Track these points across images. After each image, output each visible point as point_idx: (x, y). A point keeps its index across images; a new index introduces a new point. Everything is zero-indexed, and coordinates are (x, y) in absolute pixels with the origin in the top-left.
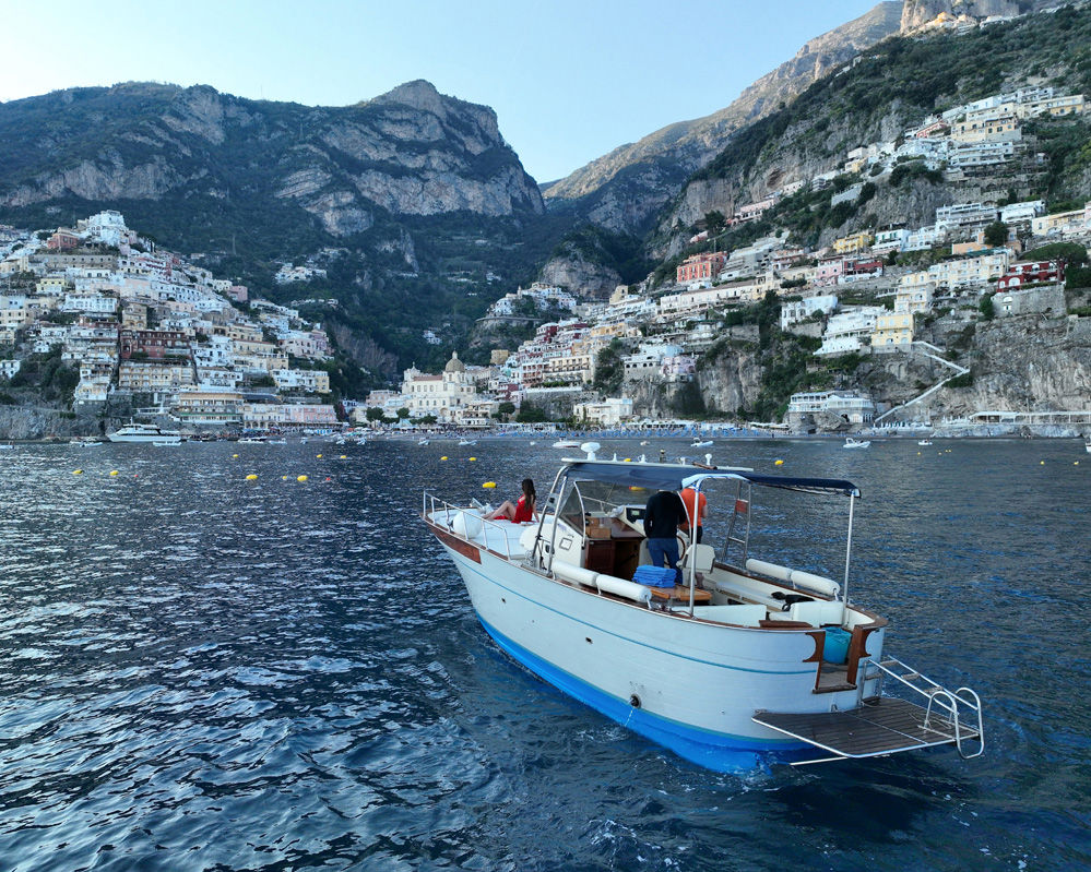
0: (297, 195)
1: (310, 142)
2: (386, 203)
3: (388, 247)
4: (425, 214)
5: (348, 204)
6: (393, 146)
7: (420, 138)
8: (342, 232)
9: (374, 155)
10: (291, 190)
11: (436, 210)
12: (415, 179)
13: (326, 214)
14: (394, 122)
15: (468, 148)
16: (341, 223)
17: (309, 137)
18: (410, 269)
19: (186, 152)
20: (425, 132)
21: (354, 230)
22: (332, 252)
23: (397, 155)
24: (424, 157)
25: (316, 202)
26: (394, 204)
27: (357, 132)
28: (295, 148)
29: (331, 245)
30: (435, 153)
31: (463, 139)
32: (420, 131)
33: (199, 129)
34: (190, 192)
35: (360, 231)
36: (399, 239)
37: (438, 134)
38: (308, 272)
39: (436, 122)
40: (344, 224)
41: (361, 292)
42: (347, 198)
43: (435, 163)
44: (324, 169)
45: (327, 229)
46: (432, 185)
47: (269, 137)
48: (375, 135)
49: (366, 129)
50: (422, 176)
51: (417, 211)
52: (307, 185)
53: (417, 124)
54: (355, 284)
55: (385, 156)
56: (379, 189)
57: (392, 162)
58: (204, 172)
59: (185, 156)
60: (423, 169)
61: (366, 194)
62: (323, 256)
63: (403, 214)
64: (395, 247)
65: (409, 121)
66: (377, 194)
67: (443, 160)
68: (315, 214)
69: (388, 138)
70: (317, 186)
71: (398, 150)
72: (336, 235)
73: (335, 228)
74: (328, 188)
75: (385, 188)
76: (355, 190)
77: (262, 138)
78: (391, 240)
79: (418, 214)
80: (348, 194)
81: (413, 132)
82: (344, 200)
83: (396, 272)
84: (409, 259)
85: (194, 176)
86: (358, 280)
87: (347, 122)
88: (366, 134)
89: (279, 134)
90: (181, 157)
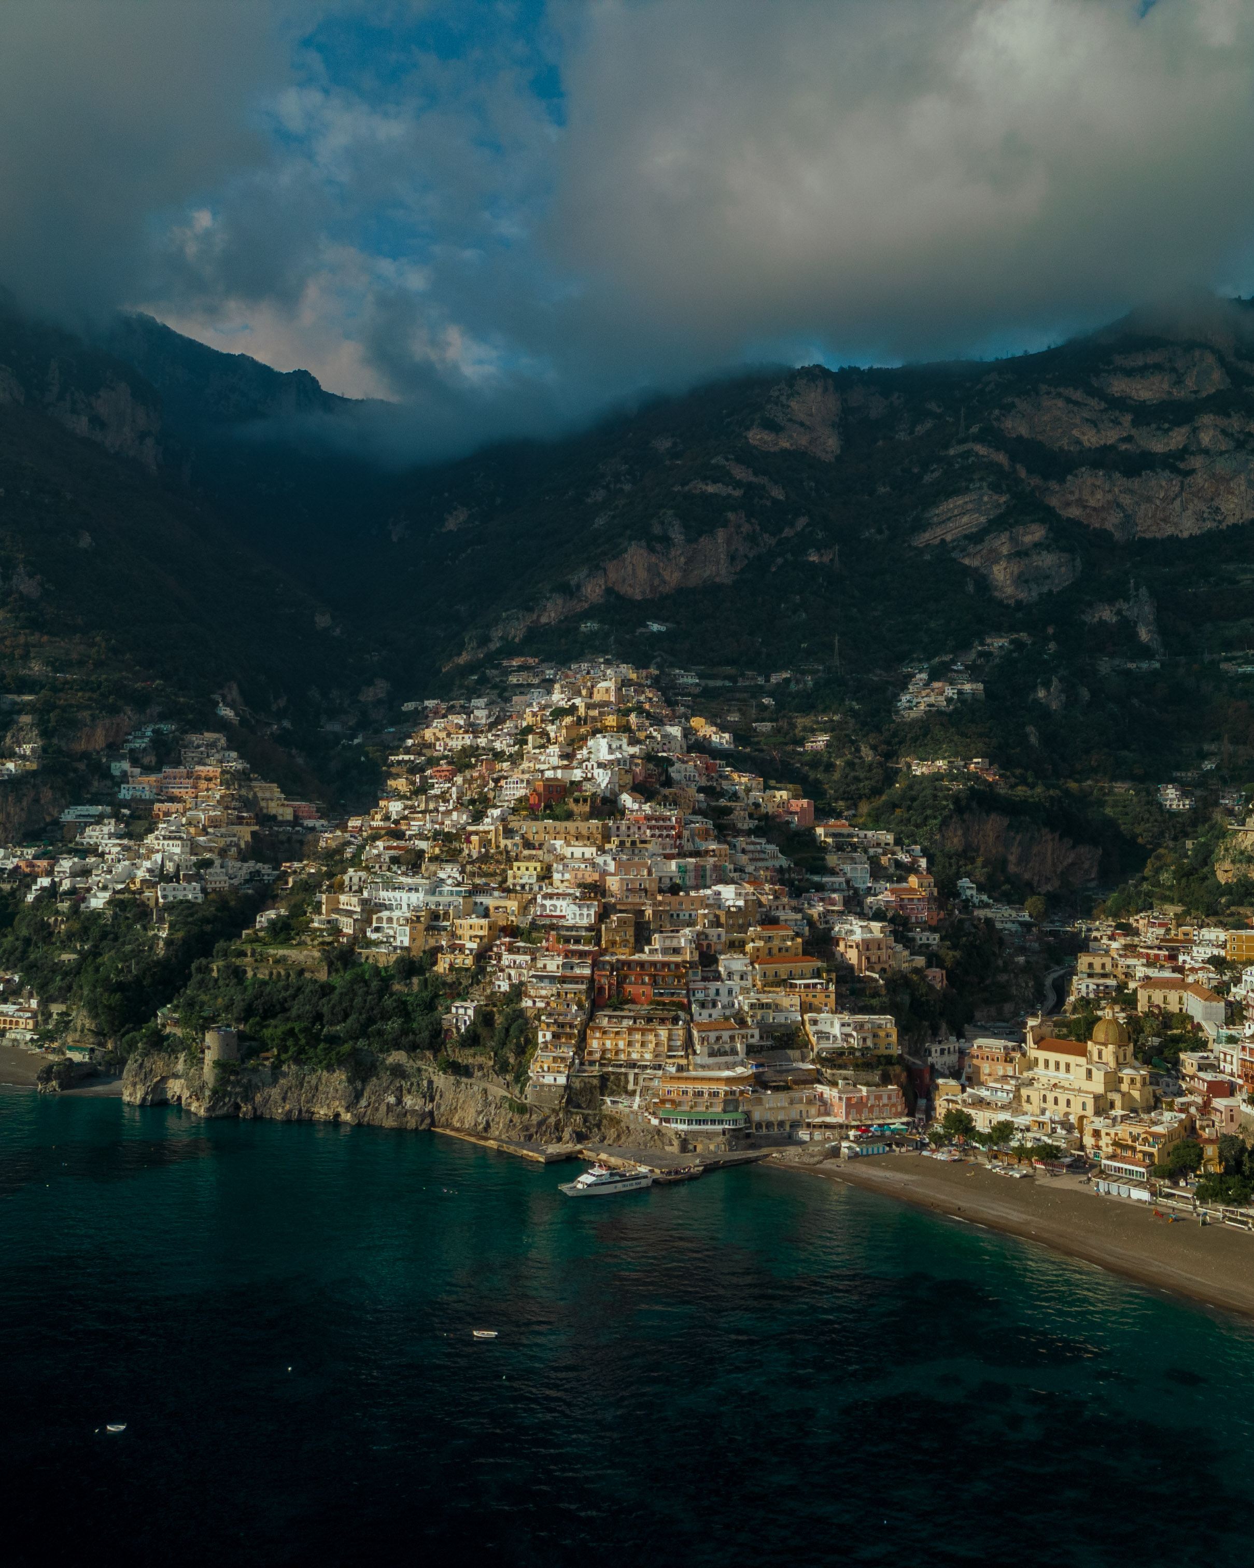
0: (949, 538)
1: (977, 439)
2: (1112, 521)
3: (1107, 614)
4: (1186, 535)
5: (1036, 545)
6: (1127, 418)
7: (1179, 394)
8: (1022, 596)
9: (1090, 438)
10: (939, 531)
11: (1209, 525)
12: (1167, 473)
13: (996, 569)
14: (1129, 373)
16: (1022, 580)
17: (975, 429)
18: (1145, 652)
19: (778, 493)
20: (1190, 382)
21: (1045, 590)
22: (998, 643)
23: (1133, 432)
24: (1185, 430)
25: (979, 547)
26: (1128, 520)
27: (1060, 403)
28: (952, 452)
29: (998, 630)
30: (1207, 419)
32: (1179, 382)
33: (804, 441)
34: (780, 561)
35: (1055, 590)
36: (1127, 599)
37: (1217, 380)
38: (950, 692)
39: (1210, 359)
40: (1026, 581)
41: (1043, 713)
42: (1035, 534)
43: (1206, 438)
44: (996, 488)
45: (997, 594)
46: (1200, 479)
47: (912, 432)
48: (1093, 402)
49: (1078, 395)
50: (1181, 466)
51: (1169, 530)
52: (965, 519)
53: (1174, 370)
54: (1036, 701)
55: (1111, 436)
56: (1097, 499)
57: (1123, 447)
58: (802, 521)
59: (775, 501)
60: (1183, 453)
61: (1074, 512)
62: (981, 654)
63: (1142, 540)
64: (1119, 613)
65: (1158, 367)
66: (1095, 509)
67: (1224, 432)
68: (977, 569)
69: (1118, 404)
70: (983, 519)
71: (1135, 423)
72: (1012, 602)
73: (1009, 590)
74: (998, 524)
75: (1110, 497)
76: (1048, 516)
77: (902, 436)
78: (1111, 601)
79: (1171, 538)
80: (1034, 527)
81: (1166, 386)
82: (1028, 539)
83: (1117, 662)
84: (1144, 634)
85: (787, 532)
86: (1041, 694)
87: (1044, 387)
88: (1076, 403)
89: (929, 425)
90: (769, 504)
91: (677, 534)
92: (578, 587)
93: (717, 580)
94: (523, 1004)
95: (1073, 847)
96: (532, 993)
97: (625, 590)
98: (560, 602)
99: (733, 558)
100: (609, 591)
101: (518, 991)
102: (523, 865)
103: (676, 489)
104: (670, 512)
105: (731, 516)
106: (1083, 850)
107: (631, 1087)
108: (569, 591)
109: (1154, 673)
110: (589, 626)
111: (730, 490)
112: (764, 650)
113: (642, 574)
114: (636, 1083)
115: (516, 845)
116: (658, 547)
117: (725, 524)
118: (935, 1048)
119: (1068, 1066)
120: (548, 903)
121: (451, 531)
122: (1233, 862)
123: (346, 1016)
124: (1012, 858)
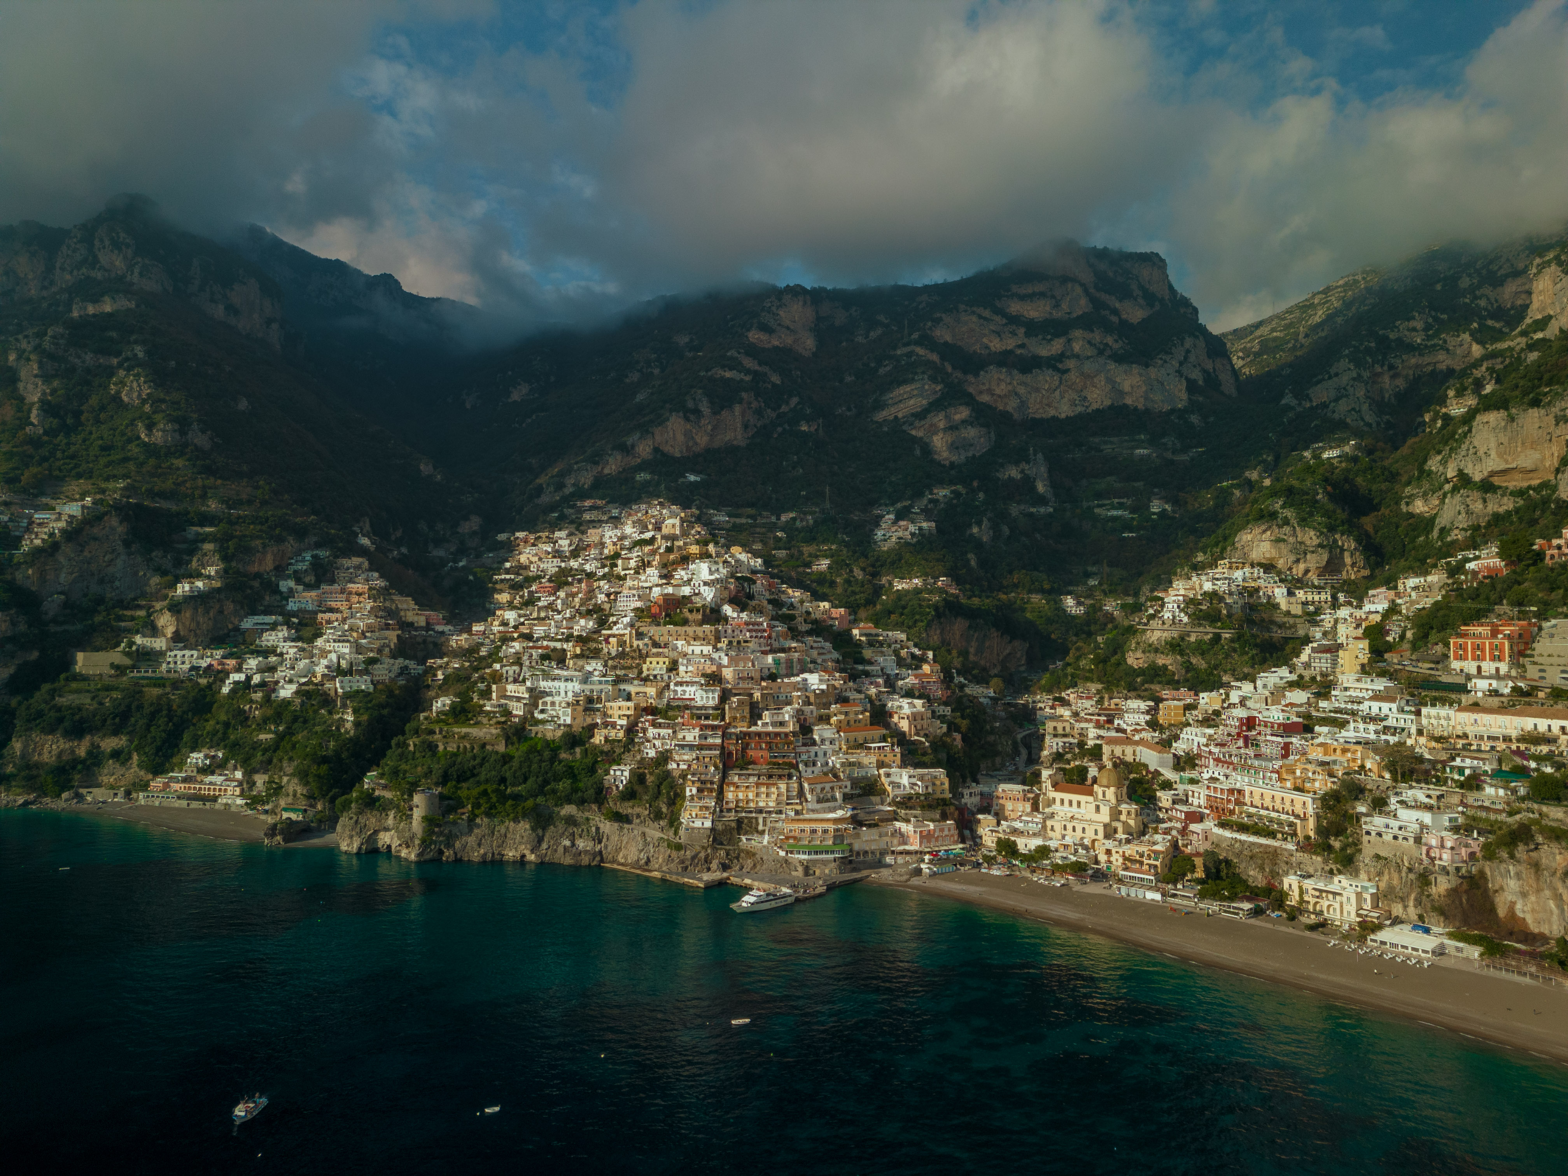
0: (900, 415)
1: (918, 343)
2: (1011, 405)
3: (1014, 473)
4: (1063, 416)
5: (963, 422)
6: (1021, 331)
7: (1057, 314)
8: (954, 458)
9: (996, 345)
10: (893, 410)
11: (1079, 409)
12: (1050, 371)
13: (935, 438)
14: (1022, 298)
15: (1124, 316)
16: (954, 447)
17: (915, 336)
18: (1042, 500)
19: (776, 379)
20: (1065, 306)
21: (970, 454)
22: (942, 493)
23: (1026, 341)
24: (1062, 340)
25: (923, 423)
26: (1023, 404)
27: (974, 318)
28: (899, 352)
29: (941, 483)
30: (1078, 333)
31: (1117, 305)
32: (1057, 306)
33: (789, 341)
34: (780, 429)
35: (977, 455)
36: (1028, 462)
37: (1083, 306)
38: (912, 528)
39: (1079, 290)
40: (957, 448)
41: (978, 545)
42: (962, 413)
43: (1077, 347)
44: (933, 379)
45: (936, 457)
46: (1073, 376)
47: (867, 337)
48: (997, 318)
49: (987, 313)
50: (1060, 366)
51: (1052, 412)
52: (912, 402)
53: (1053, 297)
54: (972, 535)
55: (1010, 343)
56: (1001, 389)
57: (1019, 352)
58: (795, 400)
59: (774, 385)
60: (1061, 357)
61: (985, 398)
62: (931, 501)
63: (1033, 419)
64: (1022, 472)
65: (1042, 295)
66: (999, 396)
67: (1089, 342)
68: (921, 438)
69: (1014, 320)
70: (925, 402)
71: (1027, 335)
72: (947, 463)
73: (945, 454)
74: (936, 405)
75: (1010, 388)
76: (970, 400)
77: (860, 339)
78: (1017, 463)
79: (1053, 417)
80: (962, 408)
81: (1048, 308)
82: (957, 417)
83: (1022, 507)
84: (1041, 487)
85: (784, 408)
86: (975, 530)
87: (962, 307)
88: (985, 319)
89: (879, 331)
90: (770, 386)
91: (705, 408)
92: (633, 446)
93: (735, 443)
94: (670, 767)
95: (1010, 642)
96: (677, 758)
97: (667, 449)
98: (619, 457)
99: (746, 427)
100: (656, 450)
101: (664, 757)
102: (654, 660)
103: (702, 374)
104: (700, 391)
105: (744, 395)
106: (1017, 643)
107: (760, 828)
108: (627, 450)
109: (1050, 515)
110: (642, 476)
111: (742, 376)
112: (774, 496)
113: (680, 438)
114: (765, 824)
115: (646, 645)
116: (692, 417)
117: (740, 402)
118: (966, 792)
119: (1079, 803)
120: (679, 689)
121: (515, 402)
122: (1144, 652)
123: (525, 780)
124: (972, 650)
